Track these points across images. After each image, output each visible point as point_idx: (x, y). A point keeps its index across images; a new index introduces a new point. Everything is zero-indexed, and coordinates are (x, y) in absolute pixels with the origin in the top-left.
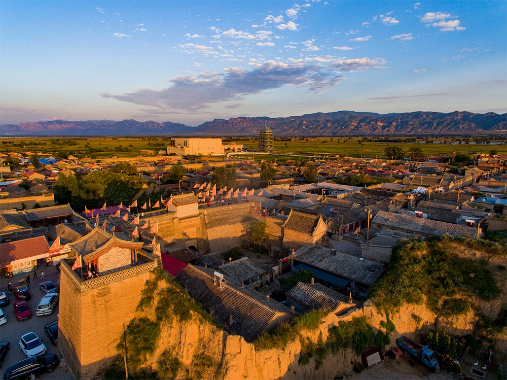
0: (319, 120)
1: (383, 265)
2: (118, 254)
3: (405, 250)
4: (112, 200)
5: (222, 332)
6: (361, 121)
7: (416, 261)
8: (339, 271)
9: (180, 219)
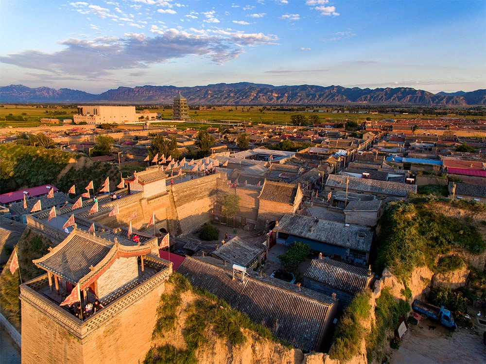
0: (223, 90)
1: (369, 228)
2: (122, 266)
3: (397, 214)
4: (28, 178)
5: (293, 350)
6: (259, 92)
7: (409, 224)
8: (332, 241)
9: (149, 199)
